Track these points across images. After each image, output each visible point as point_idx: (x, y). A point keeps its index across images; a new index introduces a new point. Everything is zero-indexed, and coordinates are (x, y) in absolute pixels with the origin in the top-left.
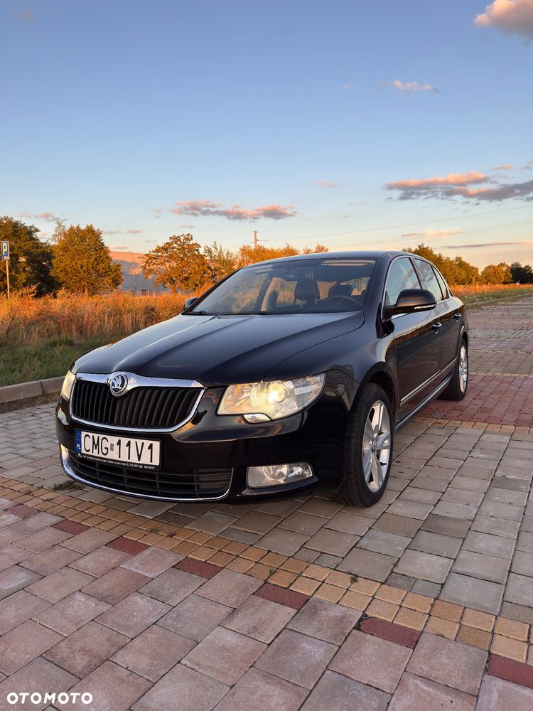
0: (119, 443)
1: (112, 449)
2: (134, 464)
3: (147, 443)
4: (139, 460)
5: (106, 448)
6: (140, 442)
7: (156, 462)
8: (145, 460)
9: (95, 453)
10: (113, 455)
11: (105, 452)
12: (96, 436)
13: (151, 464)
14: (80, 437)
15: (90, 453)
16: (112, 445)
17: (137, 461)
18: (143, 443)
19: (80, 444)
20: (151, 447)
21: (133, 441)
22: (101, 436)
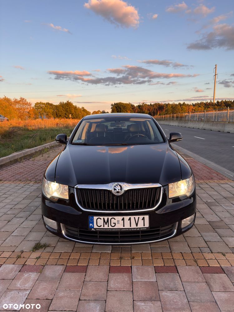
0: (123, 219)
1: (118, 223)
2: (134, 228)
3: (141, 217)
4: (137, 226)
5: (114, 223)
6: (137, 217)
7: (147, 225)
8: (141, 225)
9: (106, 227)
10: (119, 226)
11: (113, 225)
12: (106, 218)
13: (144, 227)
14: (93, 220)
15: (102, 227)
16: (118, 221)
17: (136, 227)
18: (139, 218)
19: (93, 223)
20: (143, 219)
21: (132, 217)
22: (110, 218)
